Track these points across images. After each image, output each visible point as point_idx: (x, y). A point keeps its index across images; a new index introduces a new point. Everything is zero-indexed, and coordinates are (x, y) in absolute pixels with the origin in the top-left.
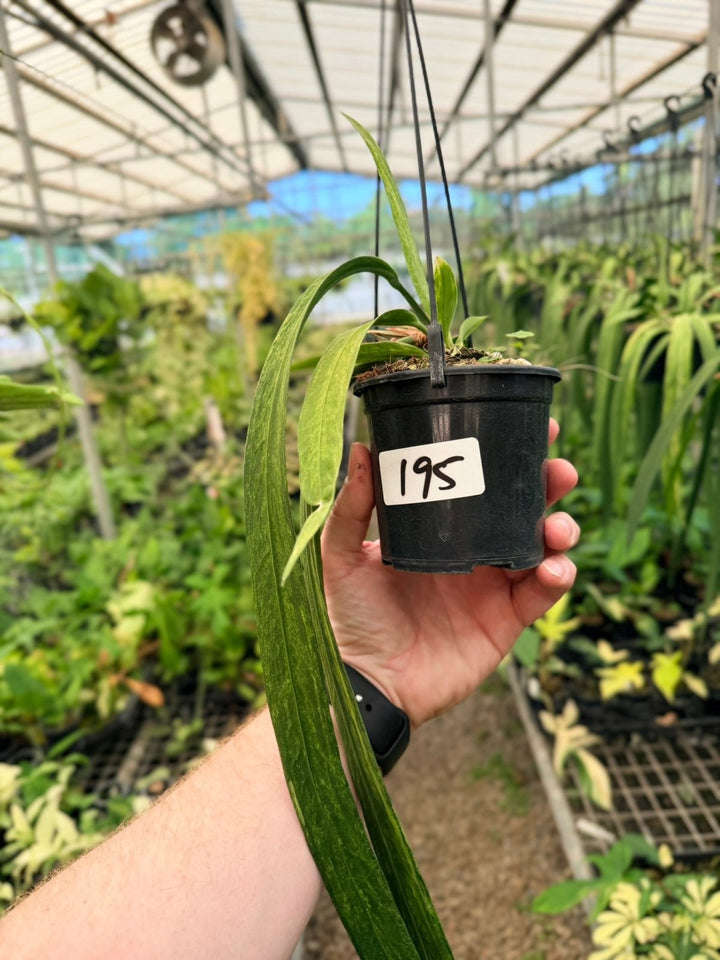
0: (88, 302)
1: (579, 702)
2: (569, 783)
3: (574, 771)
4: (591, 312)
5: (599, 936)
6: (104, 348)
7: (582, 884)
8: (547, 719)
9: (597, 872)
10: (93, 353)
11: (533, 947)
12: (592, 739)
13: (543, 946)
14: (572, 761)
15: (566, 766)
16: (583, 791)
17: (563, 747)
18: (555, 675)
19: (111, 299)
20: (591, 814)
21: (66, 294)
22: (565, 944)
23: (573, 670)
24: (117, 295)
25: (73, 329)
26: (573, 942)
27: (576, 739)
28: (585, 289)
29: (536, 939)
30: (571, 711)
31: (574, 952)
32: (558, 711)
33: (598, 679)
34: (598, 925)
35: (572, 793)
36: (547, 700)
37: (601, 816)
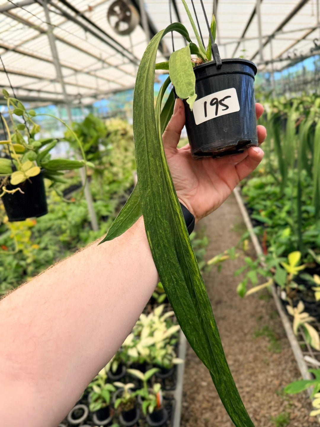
0: (86, 131)
1: (304, 302)
2: (300, 338)
3: (302, 333)
4: (309, 123)
5: (315, 404)
6: (93, 150)
7: (307, 382)
8: (290, 309)
9: (314, 376)
10: (87, 153)
11: (284, 410)
12: (311, 319)
13: (288, 411)
14: (302, 328)
15: (299, 330)
16: (307, 342)
17: (297, 322)
18: (293, 289)
19: (95, 129)
20: (311, 353)
21: (76, 127)
22: (299, 410)
23: (302, 288)
24: (97, 127)
25: (79, 142)
26: (303, 410)
27: (303, 318)
28: (307, 113)
29: (285, 407)
30: (301, 306)
31: (303, 414)
32: (295, 306)
33: (314, 292)
34: (315, 398)
35: (302, 343)
36: (289, 300)
37: (315, 353)
